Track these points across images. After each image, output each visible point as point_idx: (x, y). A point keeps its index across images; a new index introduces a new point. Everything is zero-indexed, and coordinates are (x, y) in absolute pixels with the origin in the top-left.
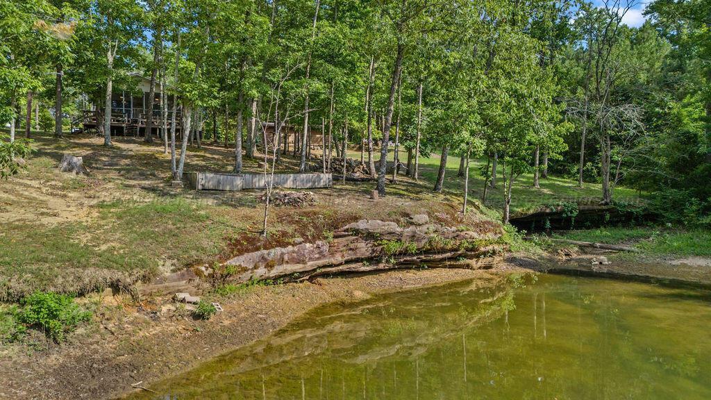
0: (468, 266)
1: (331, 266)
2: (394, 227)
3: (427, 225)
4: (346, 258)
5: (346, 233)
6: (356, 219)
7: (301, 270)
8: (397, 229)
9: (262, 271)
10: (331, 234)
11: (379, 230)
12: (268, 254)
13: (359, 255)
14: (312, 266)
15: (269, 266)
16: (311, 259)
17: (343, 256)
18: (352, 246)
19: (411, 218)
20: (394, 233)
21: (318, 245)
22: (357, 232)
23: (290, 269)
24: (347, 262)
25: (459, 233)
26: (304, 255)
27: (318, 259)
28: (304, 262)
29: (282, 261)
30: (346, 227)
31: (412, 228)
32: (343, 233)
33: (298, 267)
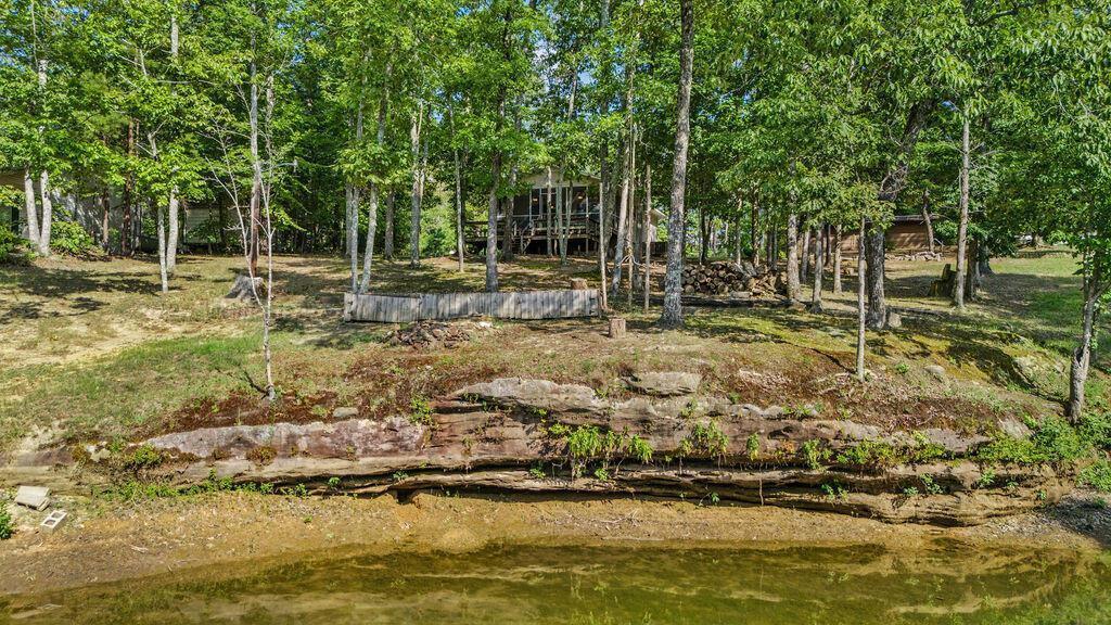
0: (864, 511)
1: (439, 470)
2: (583, 395)
3: (688, 398)
4: (475, 457)
5: (465, 404)
6: (488, 374)
7: (343, 473)
8: (594, 403)
9: (237, 464)
10: (430, 405)
11: (545, 403)
12: (255, 434)
13: (508, 455)
14: (372, 466)
15: (260, 456)
16: (366, 452)
17: (467, 452)
18: (489, 433)
19: (636, 379)
20: (585, 411)
21: (391, 423)
22: (491, 404)
23: (313, 467)
24: (478, 467)
25: (794, 423)
26: (350, 443)
27: (390, 452)
28: (350, 456)
29: (290, 448)
30: (459, 392)
31: (637, 401)
32: (457, 403)
33: (336, 466)
